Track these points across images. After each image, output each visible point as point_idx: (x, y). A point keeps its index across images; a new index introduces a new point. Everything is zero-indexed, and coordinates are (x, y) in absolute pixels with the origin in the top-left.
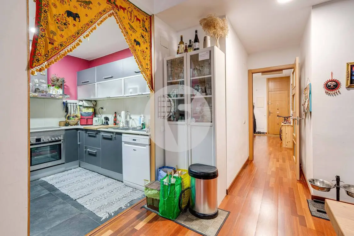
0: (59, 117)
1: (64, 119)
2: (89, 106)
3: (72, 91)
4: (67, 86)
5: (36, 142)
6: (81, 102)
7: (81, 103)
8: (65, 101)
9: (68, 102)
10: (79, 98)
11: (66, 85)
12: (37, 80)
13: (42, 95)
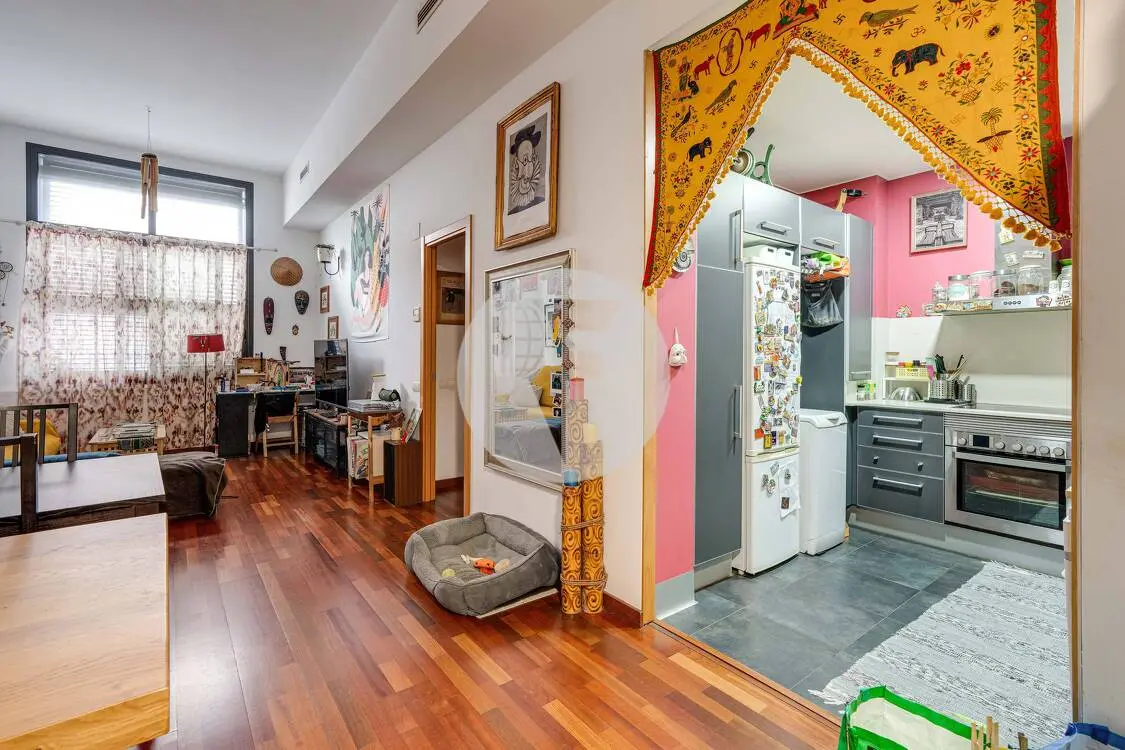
5: (974, 444)
12: (1013, 256)
13: (1005, 303)
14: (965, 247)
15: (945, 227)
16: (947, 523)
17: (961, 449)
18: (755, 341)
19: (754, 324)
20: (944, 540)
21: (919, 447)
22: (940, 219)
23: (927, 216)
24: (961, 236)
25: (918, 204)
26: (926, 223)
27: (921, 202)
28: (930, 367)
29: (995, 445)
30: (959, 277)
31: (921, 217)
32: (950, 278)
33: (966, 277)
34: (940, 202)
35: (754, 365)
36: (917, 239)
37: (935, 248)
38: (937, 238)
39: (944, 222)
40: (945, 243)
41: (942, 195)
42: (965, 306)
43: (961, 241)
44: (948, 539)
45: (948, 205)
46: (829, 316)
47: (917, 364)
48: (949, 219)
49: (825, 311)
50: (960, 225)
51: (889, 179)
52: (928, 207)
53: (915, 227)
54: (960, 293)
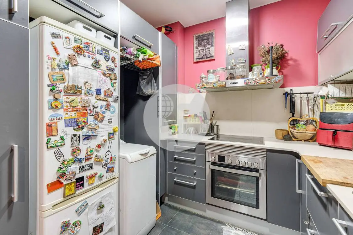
0: (277, 122)
1: (286, 126)
2: (347, 96)
3: (306, 68)
4: (295, 61)
5: (218, 161)
6: (324, 88)
7: (323, 91)
8: (287, 89)
9: (294, 92)
10: (321, 80)
11: (291, 59)
12: (233, 61)
13: (231, 83)
14: (214, 60)
15: (206, 50)
16: (207, 204)
17: (213, 163)
18: (47, 97)
19: (47, 82)
20: (205, 211)
21: (194, 162)
22: (205, 46)
23: (199, 44)
24: (213, 54)
25: (196, 39)
26: (200, 48)
27: (197, 38)
28: (201, 117)
29: (228, 161)
30: (212, 71)
31: (197, 45)
32: (208, 71)
33: (214, 72)
34: (204, 38)
35: (47, 120)
36: (196, 56)
37: (203, 60)
38: (203, 55)
39: (206, 48)
40: (207, 58)
41: (205, 35)
42: (214, 85)
43: (213, 57)
44: (207, 211)
45: (208, 39)
46: (152, 89)
47: (196, 115)
48: (209, 46)
49: (149, 86)
50: (212, 49)
51: (185, 27)
52: (200, 39)
53: (195, 50)
54: (212, 78)
